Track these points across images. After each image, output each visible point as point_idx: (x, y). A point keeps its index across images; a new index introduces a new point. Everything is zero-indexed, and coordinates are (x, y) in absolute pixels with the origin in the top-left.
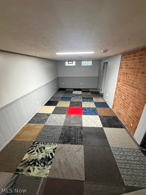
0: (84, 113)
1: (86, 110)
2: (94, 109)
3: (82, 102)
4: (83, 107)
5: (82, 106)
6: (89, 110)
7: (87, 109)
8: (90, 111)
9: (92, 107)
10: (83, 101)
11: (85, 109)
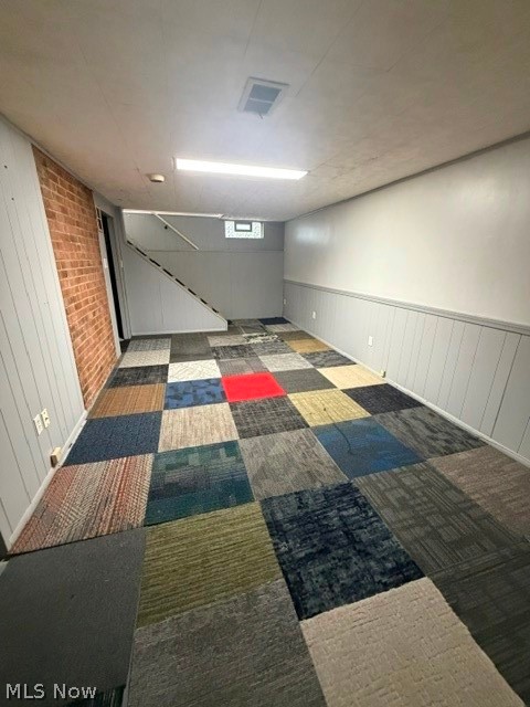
0: (217, 385)
1: (208, 393)
2: (176, 401)
3: (235, 436)
4: (226, 405)
5: (233, 407)
6: (195, 397)
7: (206, 398)
8: (194, 391)
9: (182, 410)
10: (230, 447)
11: (214, 396)
